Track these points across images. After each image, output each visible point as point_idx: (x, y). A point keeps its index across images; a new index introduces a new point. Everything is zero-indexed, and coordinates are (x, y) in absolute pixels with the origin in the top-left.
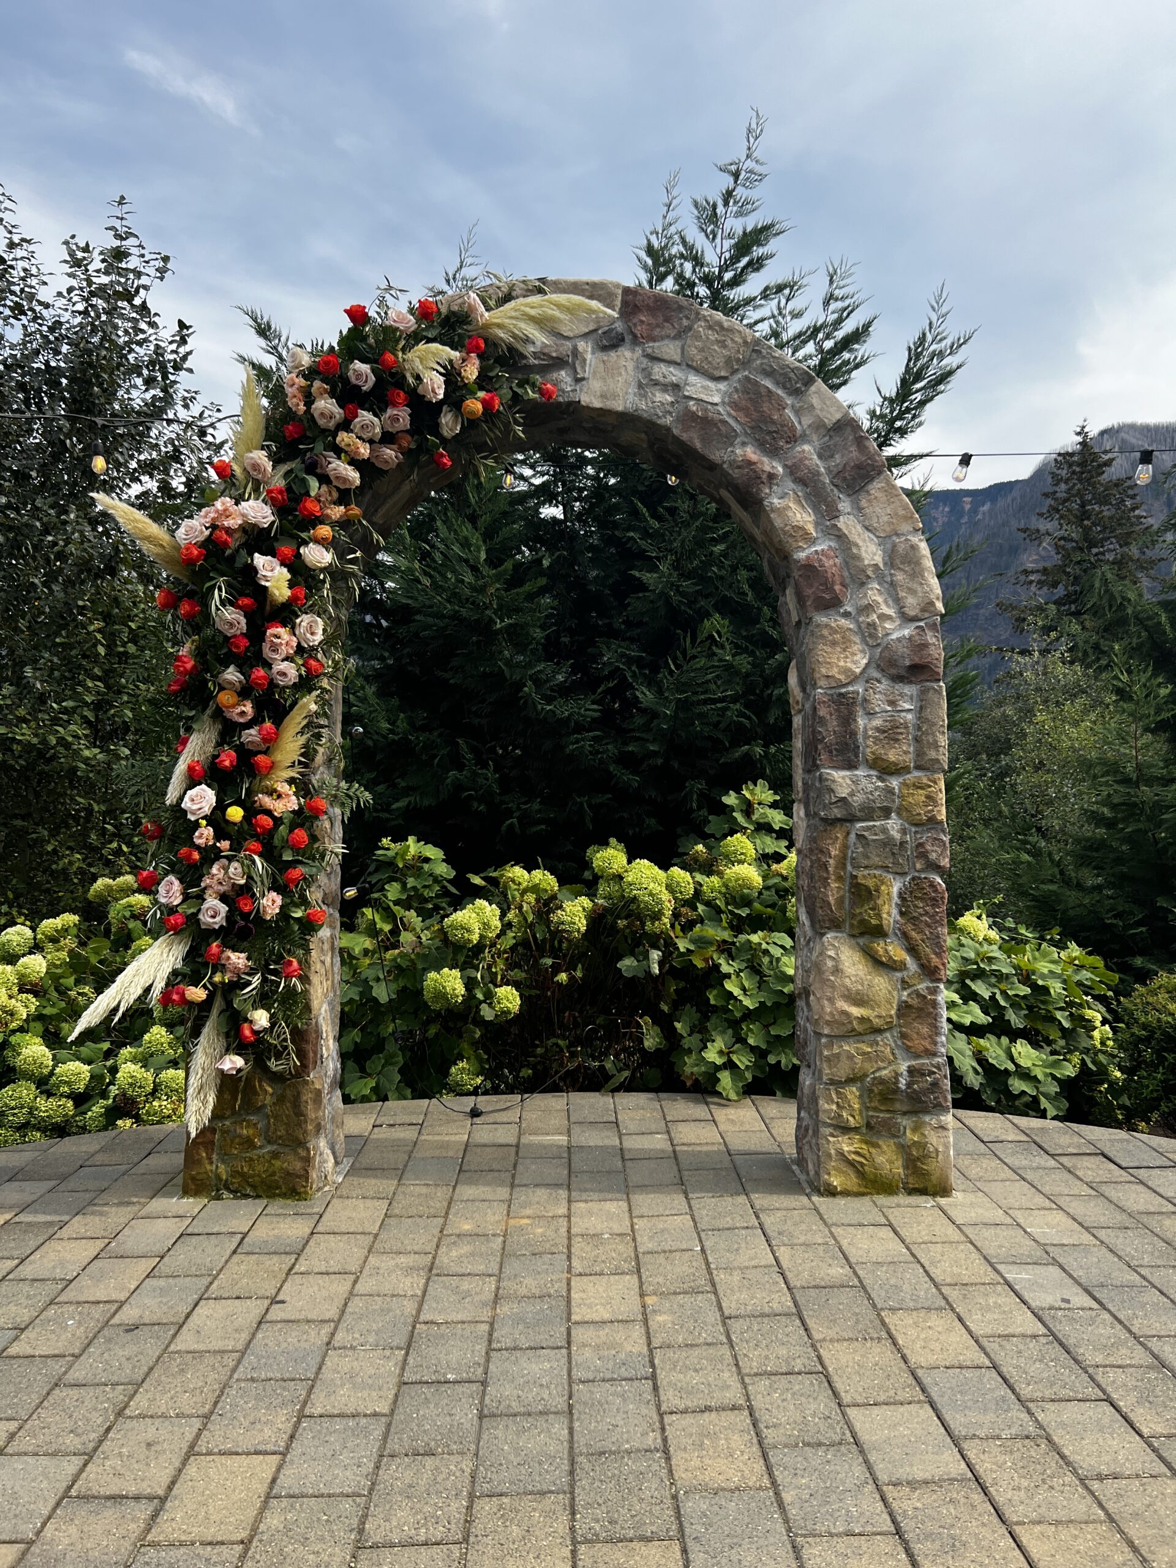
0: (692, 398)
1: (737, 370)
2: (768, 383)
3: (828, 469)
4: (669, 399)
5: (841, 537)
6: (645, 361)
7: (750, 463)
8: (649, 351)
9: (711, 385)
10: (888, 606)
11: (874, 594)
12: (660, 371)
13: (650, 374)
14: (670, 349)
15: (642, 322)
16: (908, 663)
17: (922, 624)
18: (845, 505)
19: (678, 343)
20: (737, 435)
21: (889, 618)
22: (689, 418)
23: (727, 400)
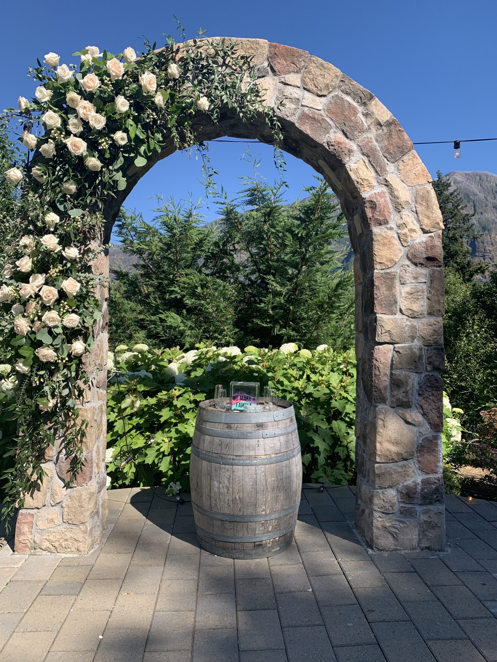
0: (307, 106)
1: (331, 91)
2: (348, 99)
3: (381, 148)
4: (294, 106)
5: (388, 185)
6: (281, 85)
7: (339, 143)
8: (283, 80)
9: (318, 99)
10: (414, 224)
11: (407, 217)
12: (289, 91)
13: (283, 92)
14: (294, 79)
15: (279, 63)
16: (425, 256)
17: (432, 234)
18: (390, 167)
19: (299, 76)
20: (331, 128)
21: (414, 231)
22: (304, 117)
23: (326, 108)
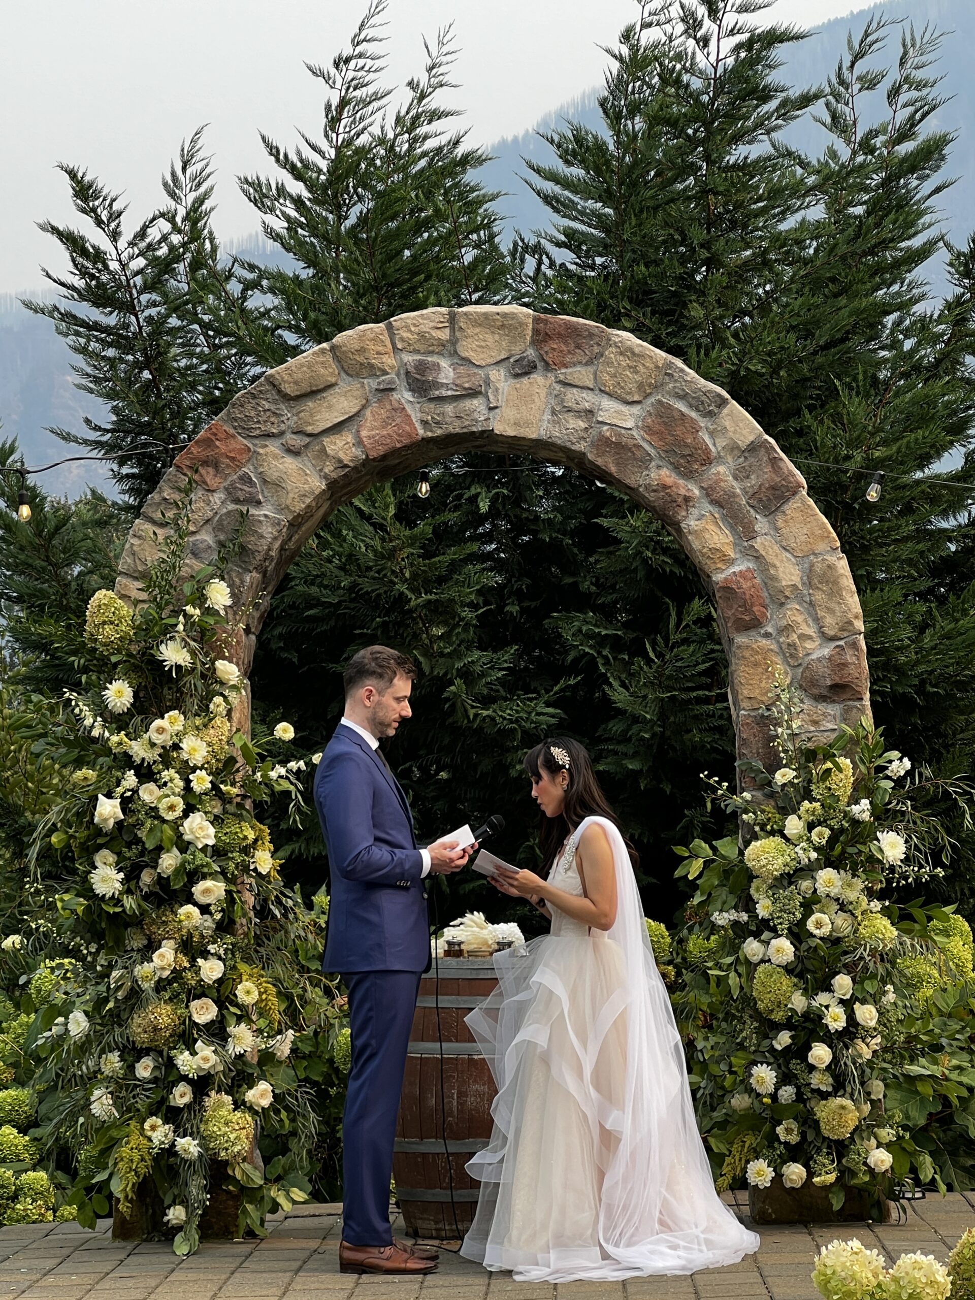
0: (606, 424)
1: (650, 394)
2: (681, 406)
3: (744, 490)
4: (583, 425)
5: (758, 558)
6: (558, 387)
7: (665, 487)
8: (562, 377)
9: (624, 409)
10: (809, 626)
11: (794, 613)
12: (572, 396)
13: (563, 401)
14: (582, 374)
15: (554, 349)
16: (829, 683)
17: (842, 643)
18: (761, 524)
19: (591, 369)
20: (651, 460)
21: (810, 638)
22: (603, 443)
23: (640, 424)
